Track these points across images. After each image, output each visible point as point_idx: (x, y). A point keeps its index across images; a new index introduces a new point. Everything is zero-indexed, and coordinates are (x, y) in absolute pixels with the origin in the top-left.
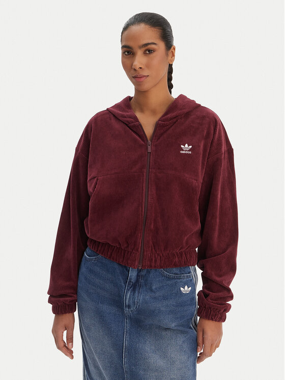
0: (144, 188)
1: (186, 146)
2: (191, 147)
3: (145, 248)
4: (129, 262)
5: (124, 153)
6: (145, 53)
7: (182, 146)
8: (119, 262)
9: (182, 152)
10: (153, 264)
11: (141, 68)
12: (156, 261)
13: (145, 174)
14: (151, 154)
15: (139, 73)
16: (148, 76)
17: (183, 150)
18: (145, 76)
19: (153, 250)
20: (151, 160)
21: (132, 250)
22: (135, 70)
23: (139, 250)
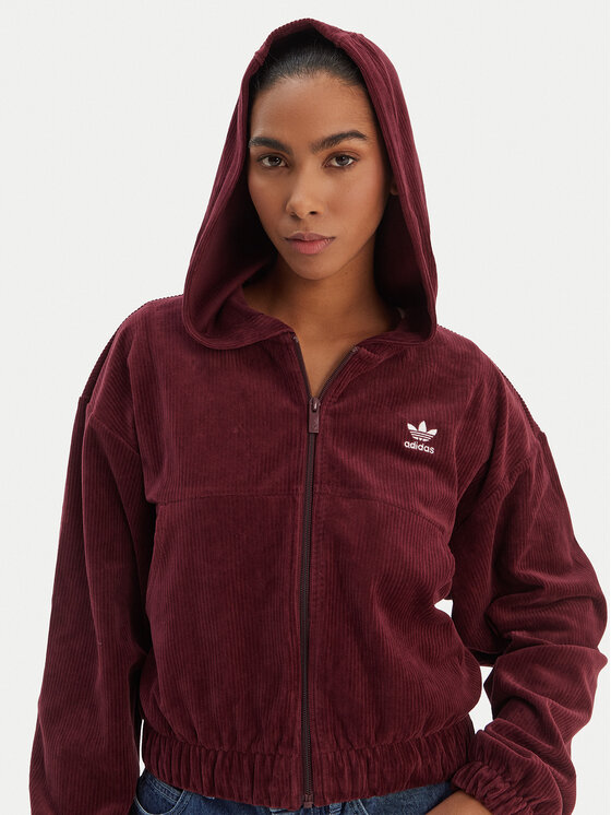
0: (298, 547)
1: (423, 427)
2: (434, 432)
3: (314, 737)
4: (272, 789)
5: (236, 431)
6: (326, 166)
7: (411, 427)
8: (240, 798)
9: (408, 445)
10: (347, 787)
11: (313, 213)
12: (353, 774)
13: (299, 499)
14: (320, 437)
15: (306, 229)
16: (333, 238)
17: (412, 440)
18: (323, 238)
19: (342, 740)
20: (319, 456)
21: (277, 749)
22: (295, 217)
23: (297, 741)
